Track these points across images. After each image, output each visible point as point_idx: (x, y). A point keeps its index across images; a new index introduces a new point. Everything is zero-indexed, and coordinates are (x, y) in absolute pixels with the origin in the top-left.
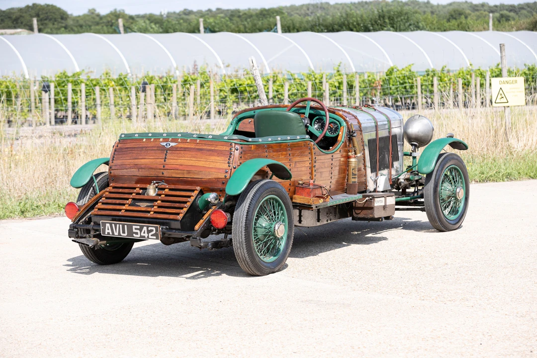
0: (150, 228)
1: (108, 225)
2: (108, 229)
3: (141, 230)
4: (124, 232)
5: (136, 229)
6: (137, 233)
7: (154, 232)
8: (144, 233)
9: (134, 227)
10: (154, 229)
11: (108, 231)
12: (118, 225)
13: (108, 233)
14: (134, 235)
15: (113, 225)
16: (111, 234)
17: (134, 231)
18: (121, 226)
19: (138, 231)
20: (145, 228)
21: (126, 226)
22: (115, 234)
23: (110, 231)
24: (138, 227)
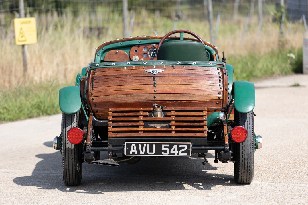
0: (180, 146)
1: (134, 146)
2: (134, 149)
3: (170, 148)
4: (151, 151)
5: (165, 147)
6: (166, 151)
7: (186, 149)
8: (174, 150)
9: (163, 146)
10: (185, 146)
11: (134, 151)
12: (145, 145)
13: (133, 153)
14: (163, 153)
15: (140, 145)
16: (136, 153)
17: (163, 149)
18: (148, 145)
19: (168, 150)
20: (175, 146)
21: (154, 146)
22: (141, 153)
23: (135, 151)
24: (168, 145)
